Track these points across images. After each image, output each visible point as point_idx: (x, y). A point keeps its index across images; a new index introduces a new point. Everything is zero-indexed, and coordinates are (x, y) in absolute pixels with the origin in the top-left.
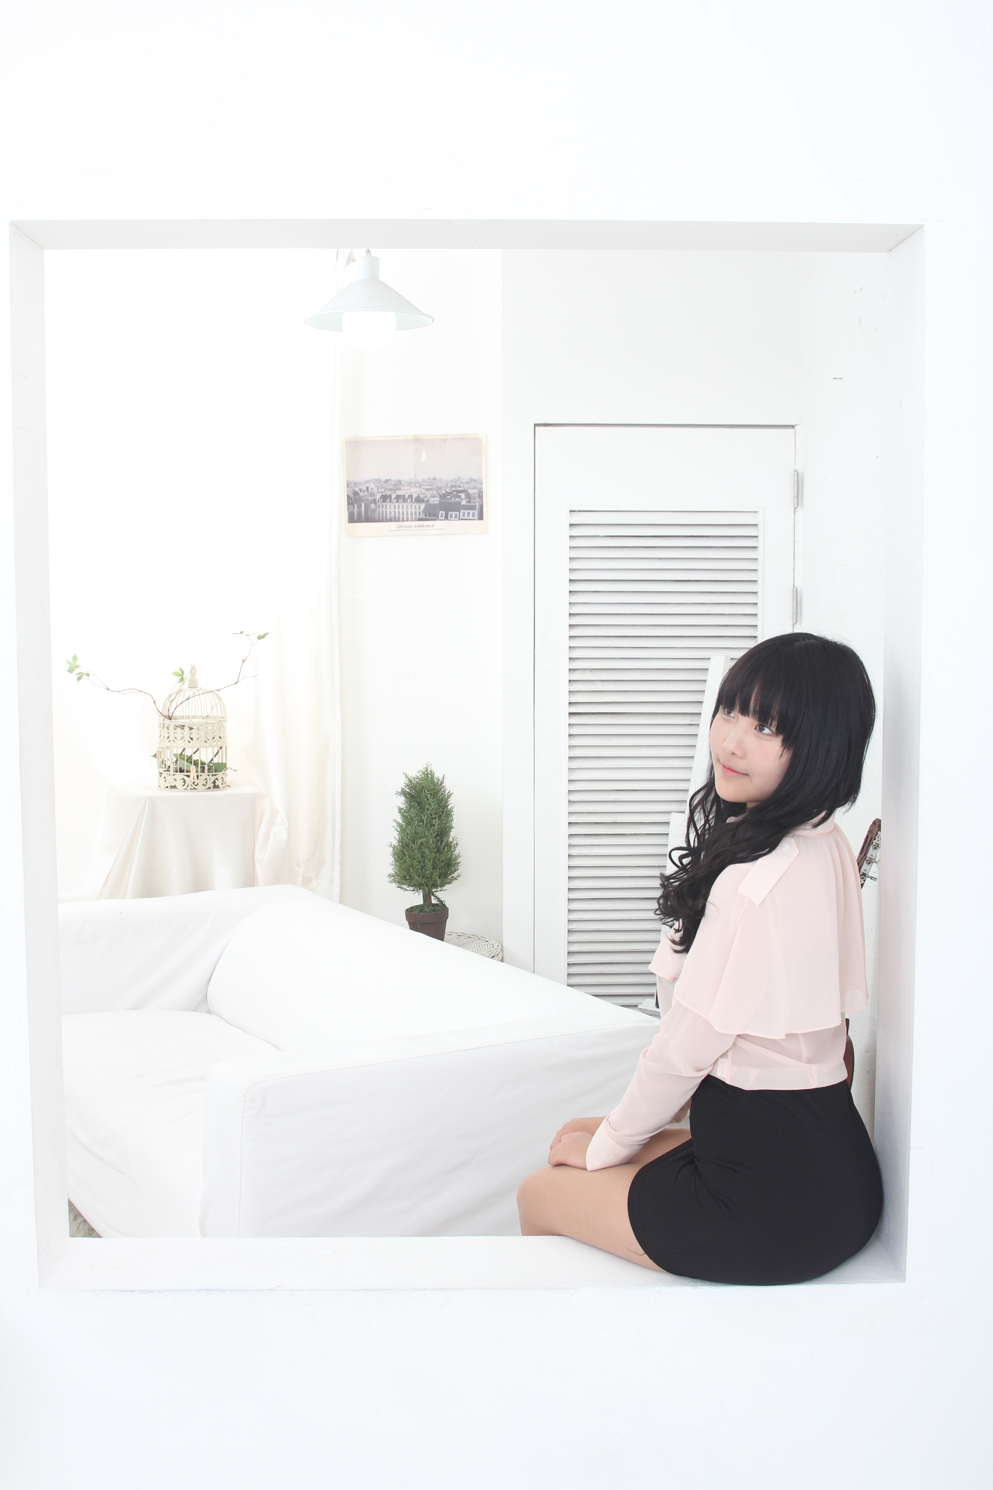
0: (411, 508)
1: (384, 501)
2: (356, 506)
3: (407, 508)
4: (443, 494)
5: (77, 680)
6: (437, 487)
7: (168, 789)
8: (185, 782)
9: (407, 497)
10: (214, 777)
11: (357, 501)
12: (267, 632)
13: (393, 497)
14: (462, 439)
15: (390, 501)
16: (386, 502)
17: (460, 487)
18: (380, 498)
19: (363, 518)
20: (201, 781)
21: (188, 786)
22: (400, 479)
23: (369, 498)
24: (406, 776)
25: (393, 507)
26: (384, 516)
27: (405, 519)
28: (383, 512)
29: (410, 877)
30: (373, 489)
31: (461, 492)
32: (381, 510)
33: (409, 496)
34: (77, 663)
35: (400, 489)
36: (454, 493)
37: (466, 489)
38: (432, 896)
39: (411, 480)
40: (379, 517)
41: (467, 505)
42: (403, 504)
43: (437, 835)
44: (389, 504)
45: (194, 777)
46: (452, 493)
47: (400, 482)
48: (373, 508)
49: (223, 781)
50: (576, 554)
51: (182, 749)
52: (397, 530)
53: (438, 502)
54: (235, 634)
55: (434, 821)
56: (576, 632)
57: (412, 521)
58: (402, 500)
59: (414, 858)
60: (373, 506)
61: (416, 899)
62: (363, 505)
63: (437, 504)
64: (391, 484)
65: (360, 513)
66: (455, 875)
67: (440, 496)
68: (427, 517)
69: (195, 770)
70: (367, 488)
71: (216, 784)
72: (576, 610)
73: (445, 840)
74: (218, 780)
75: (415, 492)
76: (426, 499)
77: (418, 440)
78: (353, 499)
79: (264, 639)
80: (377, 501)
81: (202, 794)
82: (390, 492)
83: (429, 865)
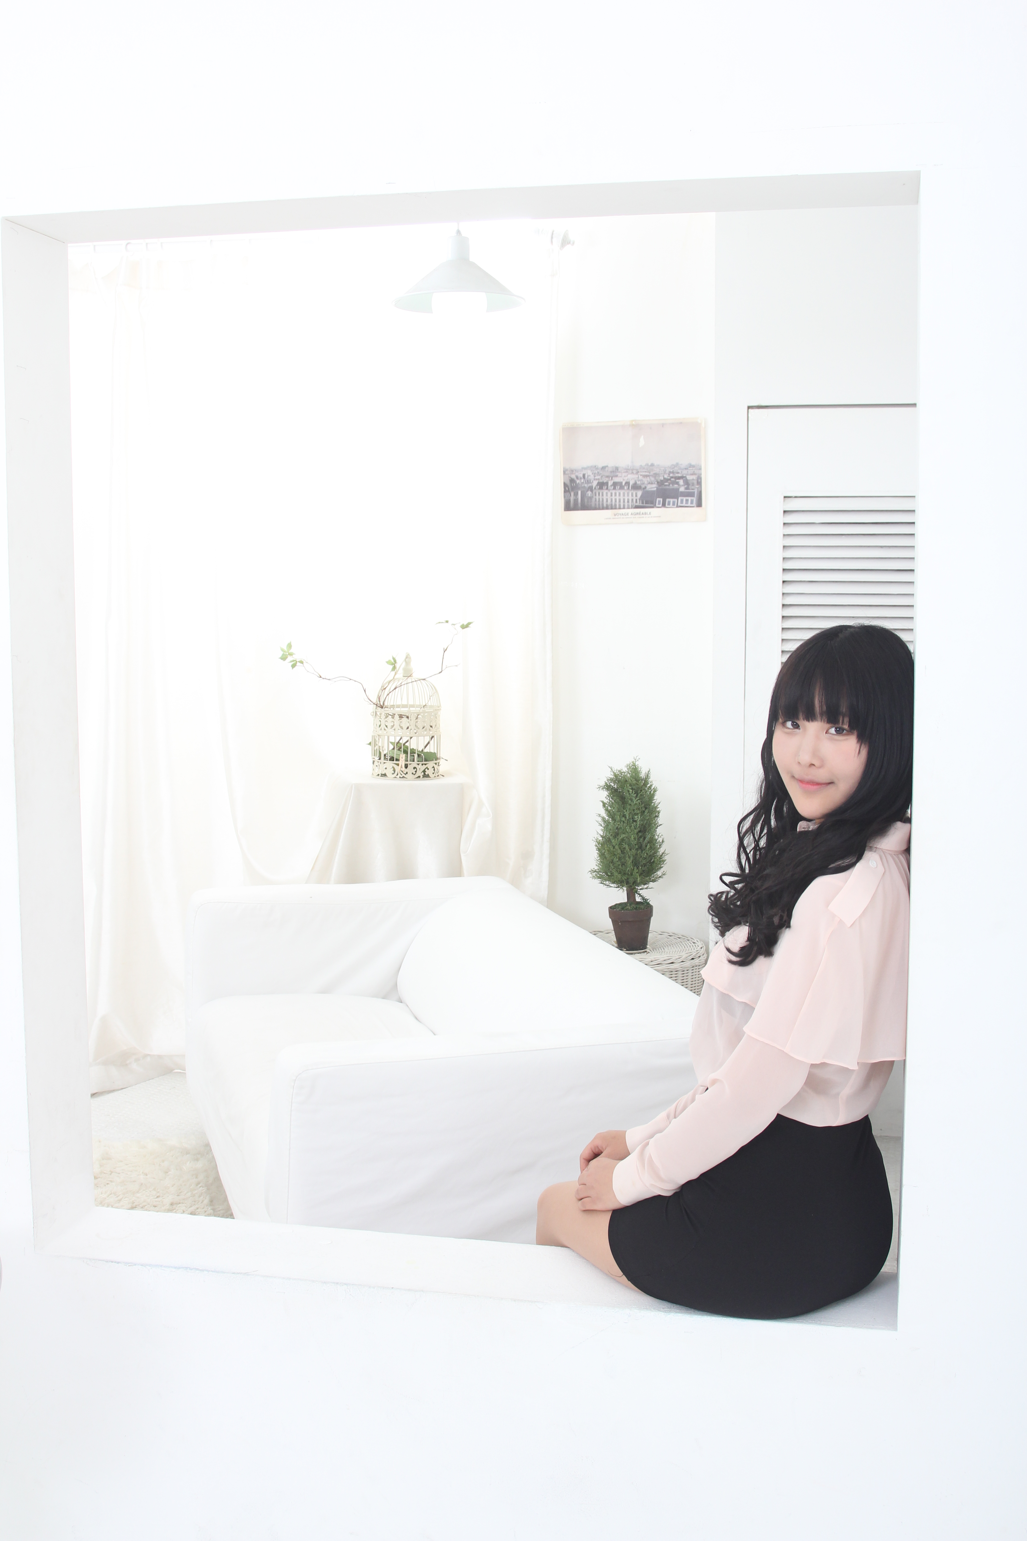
0: (628, 495)
1: (601, 488)
2: (572, 494)
3: (624, 495)
4: (661, 480)
5: (291, 668)
6: (654, 474)
7: (379, 777)
8: (394, 771)
9: (623, 484)
10: (425, 767)
11: (573, 488)
12: (470, 621)
13: (609, 484)
14: (681, 423)
15: (607, 489)
16: (603, 489)
17: (678, 473)
18: (597, 485)
19: (579, 505)
20: (410, 769)
21: (397, 775)
22: (617, 465)
23: (586, 485)
24: (612, 770)
25: (609, 494)
26: (601, 503)
27: (622, 507)
28: (599, 499)
29: (612, 873)
30: (590, 476)
31: (679, 478)
32: (597, 497)
33: (626, 483)
34: (291, 651)
35: (617, 476)
36: (672, 479)
37: (684, 475)
38: (636, 895)
39: (628, 467)
40: (595, 504)
41: (684, 492)
42: (620, 491)
43: (640, 831)
44: (606, 491)
45: (402, 766)
46: (670, 480)
47: (617, 468)
48: (590, 495)
49: (434, 770)
50: (790, 542)
51: (400, 738)
52: (613, 518)
53: (655, 489)
54: (440, 623)
55: (636, 817)
56: (789, 624)
57: (629, 508)
58: (619, 487)
59: (615, 854)
60: (589, 493)
61: (620, 896)
62: (579, 492)
63: (654, 491)
64: (608, 471)
65: (576, 501)
66: (659, 873)
67: (658, 483)
68: (644, 505)
69: (404, 758)
70: (584, 475)
71: (426, 773)
72: (789, 600)
73: (648, 837)
74: (428, 769)
75: (632, 478)
76: (643, 486)
77: (636, 427)
78: (570, 487)
79: (468, 628)
80: (594, 488)
81: (411, 783)
82: (607, 479)
83: (629, 862)
